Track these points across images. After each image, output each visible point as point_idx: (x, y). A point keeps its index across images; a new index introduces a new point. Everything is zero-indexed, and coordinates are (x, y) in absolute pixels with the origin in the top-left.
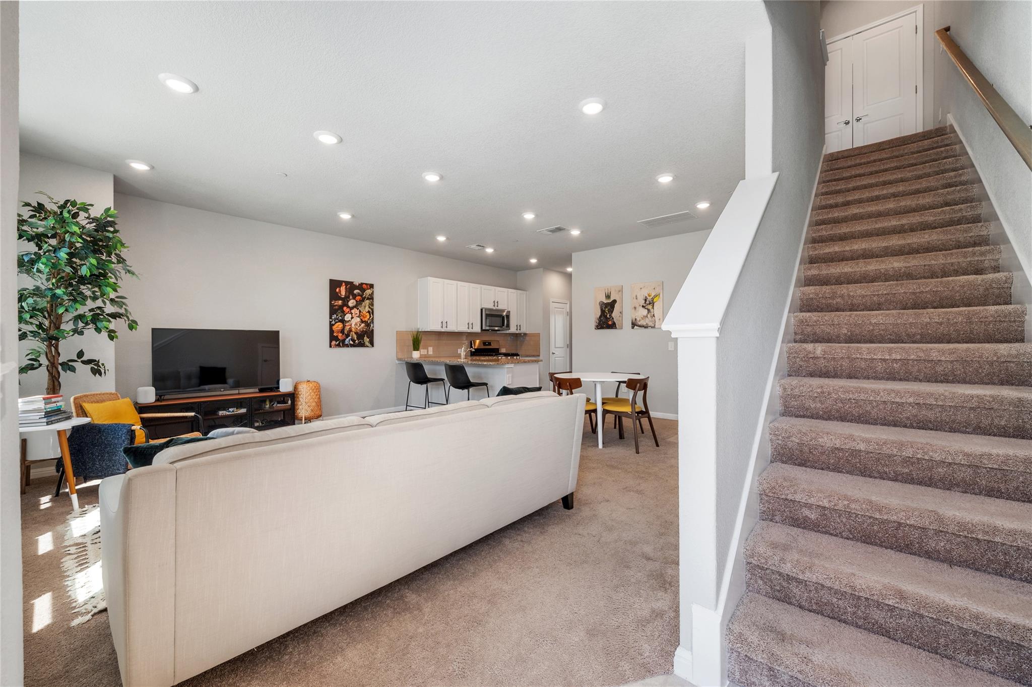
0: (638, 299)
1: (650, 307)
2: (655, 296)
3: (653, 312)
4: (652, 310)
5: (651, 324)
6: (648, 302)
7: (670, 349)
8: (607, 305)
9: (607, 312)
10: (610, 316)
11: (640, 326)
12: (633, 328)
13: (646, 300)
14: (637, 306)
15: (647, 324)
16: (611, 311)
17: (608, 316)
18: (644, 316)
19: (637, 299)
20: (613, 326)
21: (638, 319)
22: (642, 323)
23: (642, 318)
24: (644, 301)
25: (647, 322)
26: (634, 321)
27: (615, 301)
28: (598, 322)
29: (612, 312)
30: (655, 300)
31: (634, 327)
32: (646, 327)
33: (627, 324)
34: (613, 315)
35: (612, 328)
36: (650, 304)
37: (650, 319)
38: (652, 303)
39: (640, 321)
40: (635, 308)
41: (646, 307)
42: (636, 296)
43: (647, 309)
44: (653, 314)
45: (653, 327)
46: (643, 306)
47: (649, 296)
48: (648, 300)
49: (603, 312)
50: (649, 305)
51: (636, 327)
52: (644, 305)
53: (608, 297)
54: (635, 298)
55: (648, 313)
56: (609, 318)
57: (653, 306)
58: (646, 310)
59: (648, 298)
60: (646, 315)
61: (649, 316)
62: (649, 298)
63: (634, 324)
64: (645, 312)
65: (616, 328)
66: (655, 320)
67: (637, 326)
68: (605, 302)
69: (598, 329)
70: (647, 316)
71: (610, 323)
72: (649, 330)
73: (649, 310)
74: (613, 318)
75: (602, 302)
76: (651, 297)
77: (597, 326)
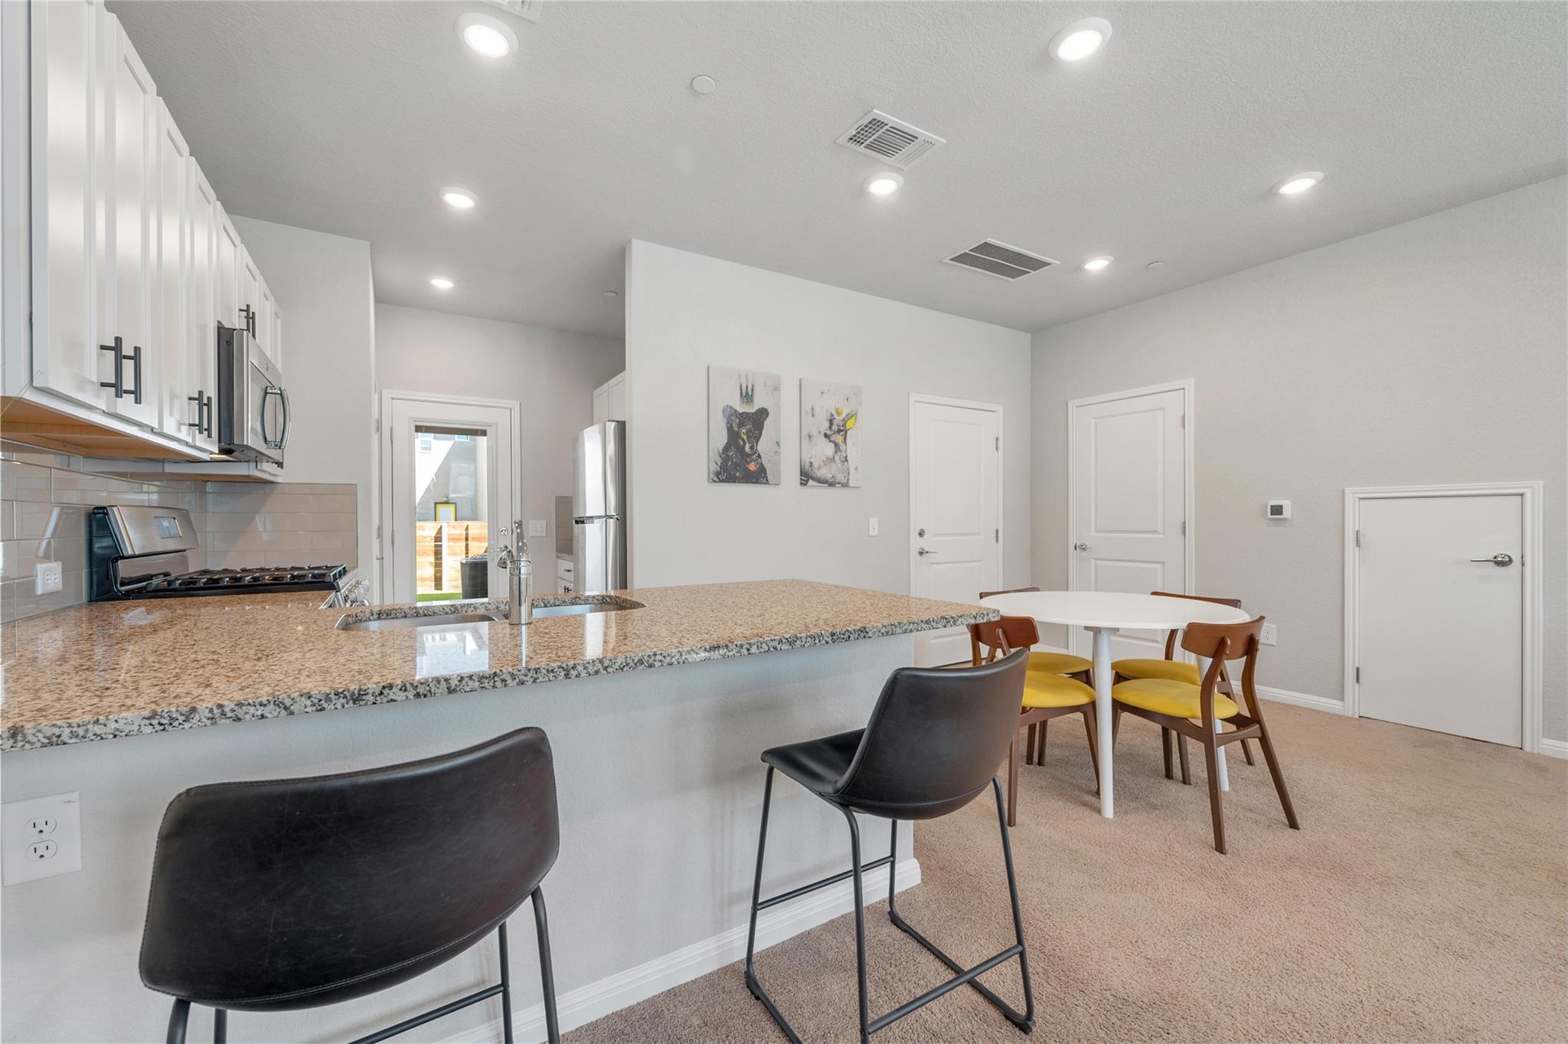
0: (816, 416)
1: (839, 439)
2: (850, 416)
3: (846, 452)
4: (842, 447)
5: (840, 477)
6: (835, 428)
7: (872, 533)
8: (744, 418)
9: (745, 437)
10: (752, 448)
11: (820, 481)
12: (804, 483)
13: (831, 422)
14: (814, 433)
15: (833, 477)
16: (756, 434)
17: (747, 448)
18: (828, 459)
19: (813, 415)
20: (759, 477)
21: (816, 464)
22: (823, 473)
23: (823, 461)
24: (828, 425)
25: (833, 472)
26: (807, 467)
27: (763, 413)
28: (719, 462)
29: (757, 439)
30: (848, 425)
31: (807, 481)
32: (831, 484)
33: (789, 473)
34: (762, 447)
35: (757, 482)
36: (839, 431)
37: (840, 465)
38: (843, 431)
39: (819, 468)
40: (810, 437)
41: (832, 438)
42: (813, 409)
43: (833, 442)
44: (844, 455)
45: (845, 485)
46: (826, 435)
47: (839, 414)
48: (835, 422)
49: (733, 435)
50: (837, 435)
51: (811, 482)
52: (828, 432)
53: (747, 397)
54: (810, 411)
55: (836, 452)
56: (750, 455)
57: (845, 438)
58: (832, 444)
59: (836, 417)
60: (832, 457)
61: (837, 458)
62: (838, 419)
63: (806, 476)
64: (830, 449)
65: (767, 482)
66: (848, 469)
67: (813, 479)
68: (741, 410)
69: (721, 481)
70: (833, 459)
71: (752, 467)
72: (836, 491)
73: (836, 445)
74: (759, 456)
75: (731, 407)
76: (841, 418)
77: (718, 474)
